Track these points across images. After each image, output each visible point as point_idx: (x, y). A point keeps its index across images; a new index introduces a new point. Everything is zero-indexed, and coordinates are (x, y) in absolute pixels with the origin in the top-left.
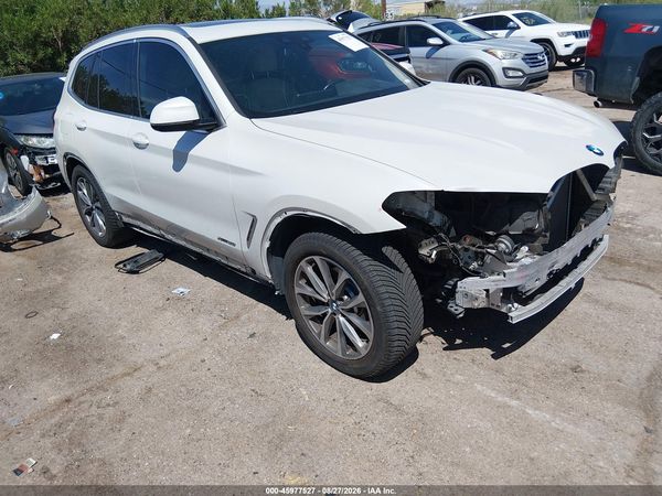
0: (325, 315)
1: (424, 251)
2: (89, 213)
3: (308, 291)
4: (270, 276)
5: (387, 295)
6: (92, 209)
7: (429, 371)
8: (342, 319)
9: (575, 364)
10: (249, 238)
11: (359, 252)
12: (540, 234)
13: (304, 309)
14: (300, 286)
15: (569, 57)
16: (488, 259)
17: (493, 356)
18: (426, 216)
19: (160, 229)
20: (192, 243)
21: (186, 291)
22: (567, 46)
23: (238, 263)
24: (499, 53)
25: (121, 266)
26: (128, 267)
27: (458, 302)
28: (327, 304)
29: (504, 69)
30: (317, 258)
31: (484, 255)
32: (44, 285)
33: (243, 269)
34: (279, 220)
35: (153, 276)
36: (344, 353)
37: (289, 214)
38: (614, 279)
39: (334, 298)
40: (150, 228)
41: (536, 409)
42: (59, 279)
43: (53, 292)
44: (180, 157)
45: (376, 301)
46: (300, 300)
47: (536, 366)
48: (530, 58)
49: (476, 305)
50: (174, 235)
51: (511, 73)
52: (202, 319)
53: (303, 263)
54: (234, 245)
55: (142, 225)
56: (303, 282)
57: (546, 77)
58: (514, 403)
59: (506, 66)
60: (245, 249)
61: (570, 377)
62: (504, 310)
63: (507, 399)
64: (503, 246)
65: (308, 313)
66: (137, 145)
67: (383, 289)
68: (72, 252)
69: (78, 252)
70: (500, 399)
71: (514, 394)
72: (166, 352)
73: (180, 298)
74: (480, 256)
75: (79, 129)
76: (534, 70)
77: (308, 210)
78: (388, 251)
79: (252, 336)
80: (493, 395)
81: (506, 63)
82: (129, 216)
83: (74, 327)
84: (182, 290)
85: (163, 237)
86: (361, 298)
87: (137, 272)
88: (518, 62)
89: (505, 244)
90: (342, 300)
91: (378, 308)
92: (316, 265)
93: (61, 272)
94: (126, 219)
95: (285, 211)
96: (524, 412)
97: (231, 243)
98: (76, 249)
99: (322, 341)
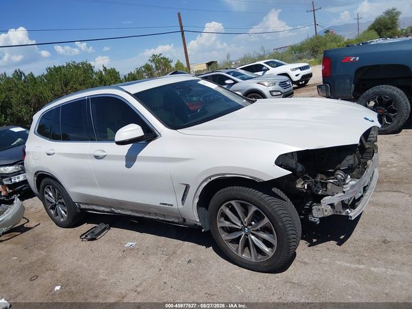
0: (240, 237)
1: (299, 186)
2: (53, 208)
3: (227, 224)
4: (198, 220)
5: (283, 215)
6: (56, 205)
7: (306, 260)
8: (253, 237)
9: (383, 239)
10: (183, 199)
11: (261, 193)
12: (356, 167)
13: (225, 237)
14: (221, 222)
15: (299, 81)
16: (329, 186)
17: (338, 244)
18: (294, 166)
19: (111, 207)
20: (137, 212)
21: (134, 244)
22: (297, 75)
23: (173, 217)
24: (266, 84)
25: (84, 236)
26: (89, 237)
27: (314, 215)
28: (241, 230)
29: (270, 92)
30: (233, 202)
31: (326, 184)
32: (34, 258)
33: (177, 221)
34: (205, 184)
35: (107, 239)
36: (256, 259)
37: (212, 179)
38: (380, 191)
39: (246, 225)
40: (102, 209)
41: (375, 267)
42: (43, 253)
43: (43, 262)
44: (130, 159)
45: (277, 220)
46: (221, 231)
47: (364, 245)
48: (283, 84)
49: (327, 214)
50: (122, 209)
51: (274, 94)
52: (152, 259)
53: (223, 207)
54: (172, 205)
55: (96, 208)
56: (222, 219)
57: (293, 93)
58: (362, 267)
59: (271, 90)
60: (180, 206)
61: (384, 247)
62: (344, 214)
63: (357, 265)
64: (340, 176)
65: (228, 238)
66: (97, 157)
67: (280, 212)
68: (44, 235)
69: (48, 234)
70: (353, 266)
71: (359, 262)
72: (137, 283)
73: (131, 249)
74: (324, 185)
75: (48, 154)
76: (286, 90)
77: (226, 174)
78: (275, 190)
79: (190, 261)
80: (348, 265)
81: (271, 88)
82: (86, 204)
83: (68, 280)
84: (131, 244)
85: (112, 212)
86: (266, 220)
87: (95, 239)
88: (277, 87)
89: (340, 175)
90: (251, 225)
91: (280, 224)
92: (233, 206)
93: (42, 249)
94: (82, 206)
95: (210, 177)
96: (370, 270)
97: (169, 205)
98: (46, 232)
99: (239, 254)
